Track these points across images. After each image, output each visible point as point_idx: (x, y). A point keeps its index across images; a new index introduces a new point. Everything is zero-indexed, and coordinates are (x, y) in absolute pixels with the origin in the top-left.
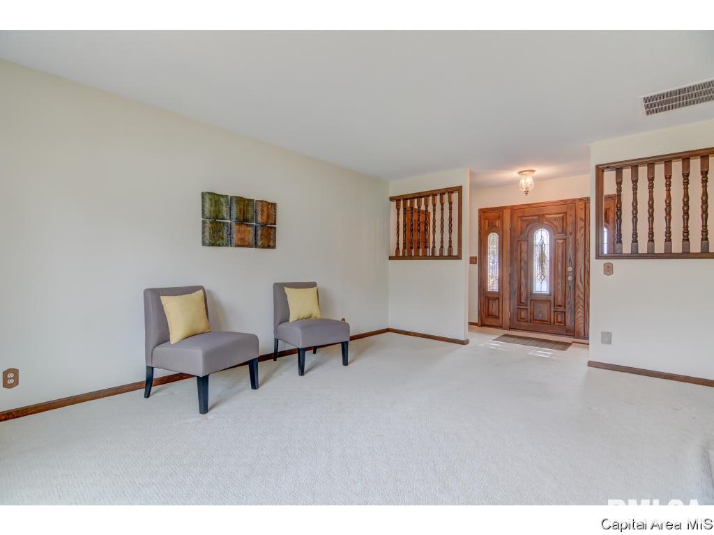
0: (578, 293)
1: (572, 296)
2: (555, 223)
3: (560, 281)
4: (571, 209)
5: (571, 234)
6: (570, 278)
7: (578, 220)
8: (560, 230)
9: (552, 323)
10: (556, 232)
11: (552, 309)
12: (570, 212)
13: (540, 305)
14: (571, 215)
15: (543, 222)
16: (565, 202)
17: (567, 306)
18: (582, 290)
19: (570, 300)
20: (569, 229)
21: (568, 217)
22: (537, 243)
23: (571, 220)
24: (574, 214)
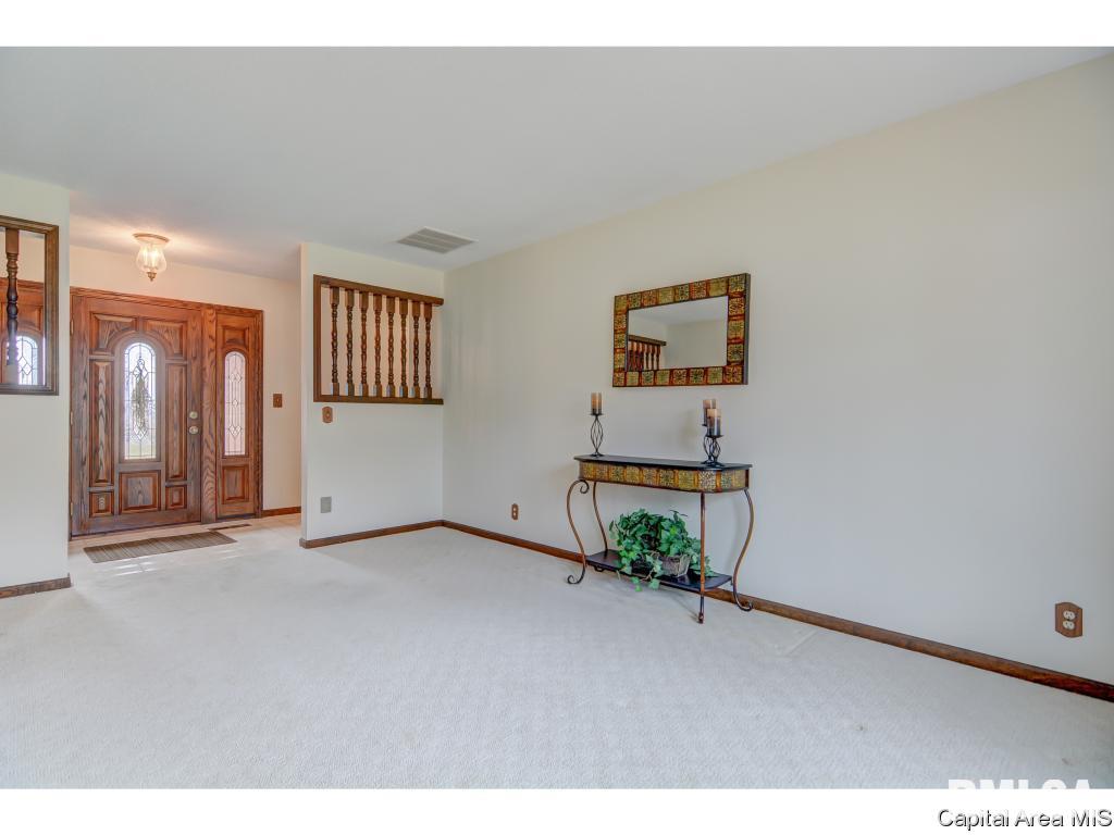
0: (206, 452)
1: (197, 460)
2: (166, 336)
3: (176, 434)
4: (194, 318)
5: (195, 358)
6: (194, 430)
7: (206, 337)
8: (176, 351)
9: (163, 506)
10: (170, 353)
11: (164, 483)
12: (191, 324)
13: (140, 479)
14: (194, 328)
15: (144, 331)
16: (185, 304)
17: (190, 476)
18: (213, 447)
19: (193, 464)
20: (192, 351)
21: (190, 330)
22: (131, 369)
23: (194, 337)
24: (199, 328)
